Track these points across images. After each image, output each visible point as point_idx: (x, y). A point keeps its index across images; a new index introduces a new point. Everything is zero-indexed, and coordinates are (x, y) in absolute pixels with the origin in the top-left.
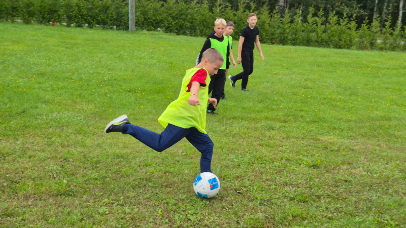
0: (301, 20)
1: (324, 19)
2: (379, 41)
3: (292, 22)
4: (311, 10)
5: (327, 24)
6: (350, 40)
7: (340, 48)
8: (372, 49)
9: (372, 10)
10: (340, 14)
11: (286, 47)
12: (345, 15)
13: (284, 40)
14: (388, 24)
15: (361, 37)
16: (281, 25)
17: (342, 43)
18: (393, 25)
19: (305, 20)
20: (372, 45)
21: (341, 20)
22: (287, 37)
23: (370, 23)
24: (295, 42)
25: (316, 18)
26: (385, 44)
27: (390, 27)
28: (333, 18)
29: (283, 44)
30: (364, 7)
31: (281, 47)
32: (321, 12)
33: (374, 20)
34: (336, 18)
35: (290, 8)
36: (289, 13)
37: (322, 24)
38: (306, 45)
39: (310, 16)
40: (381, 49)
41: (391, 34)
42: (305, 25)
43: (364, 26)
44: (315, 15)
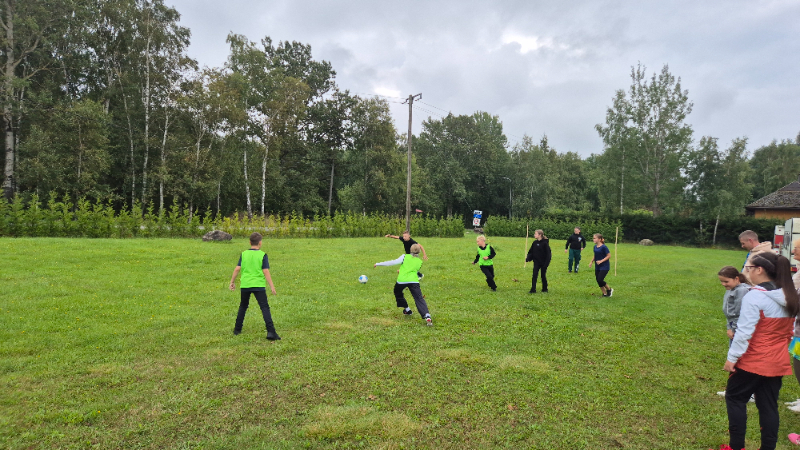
0: (39, 206)
1: (71, 204)
2: (143, 228)
3: (26, 207)
4: (53, 194)
5: (76, 211)
6: (108, 227)
7: (96, 236)
8: (135, 236)
9: (129, 194)
10: (92, 199)
11: (19, 240)
12: (99, 200)
13: (16, 230)
14: (150, 209)
15: (121, 224)
16: (10, 213)
17: (98, 231)
18: (156, 211)
19: (44, 206)
20: (135, 232)
21: (95, 206)
22: (20, 227)
23: (130, 208)
24: (33, 232)
25: (61, 203)
26: (150, 230)
27: (154, 212)
28: (84, 204)
29: (16, 236)
30: (119, 192)
31: (11, 240)
32: (67, 197)
33: (134, 206)
34: (87, 203)
35: (21, 191)
36: (20, 197)
37: (69, 210)
38: (49, 236)
39: (51, 201)
40: (147, 236)
41: (156, 220)
42: (46, 211)
43: (124, 212)
44: (58, 200)
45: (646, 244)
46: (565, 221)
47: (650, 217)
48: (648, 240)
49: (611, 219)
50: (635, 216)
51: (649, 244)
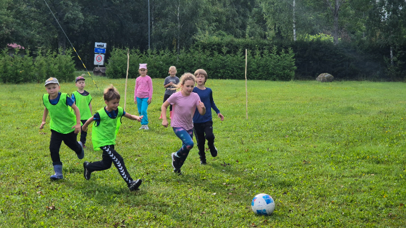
45: (324, 81)
46: (220, 52)
47: (330, 43)
48: (327, 75)
49: (280, 47)
50: (312, 43)
51: (329, 80)
